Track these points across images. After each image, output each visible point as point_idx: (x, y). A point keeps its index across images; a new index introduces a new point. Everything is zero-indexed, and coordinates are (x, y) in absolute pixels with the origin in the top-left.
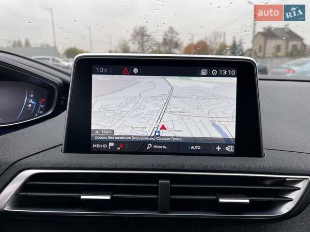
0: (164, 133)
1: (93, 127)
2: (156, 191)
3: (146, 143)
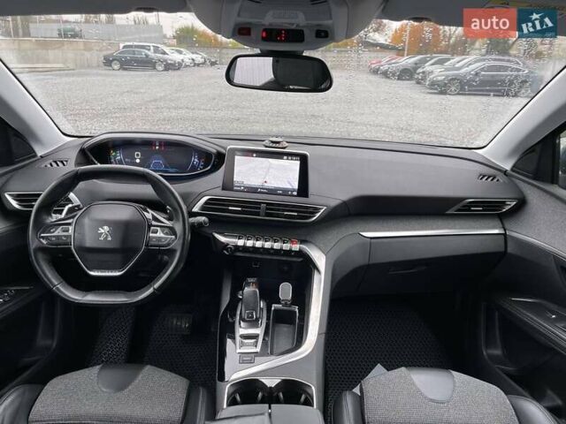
0: (266, 185)
1: (235, 179)
2: (260, 208)
3: (257, 189)
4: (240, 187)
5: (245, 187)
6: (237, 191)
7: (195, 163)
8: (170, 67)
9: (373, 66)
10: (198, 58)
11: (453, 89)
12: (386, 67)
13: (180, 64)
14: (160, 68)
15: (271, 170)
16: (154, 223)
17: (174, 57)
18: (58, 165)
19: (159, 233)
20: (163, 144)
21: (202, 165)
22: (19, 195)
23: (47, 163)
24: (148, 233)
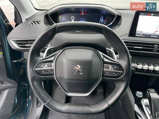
0: (157, 33)
1: (137, 30)
2: (153, 47)
3: (151, 35)
4: (140, 34)
6: (138, 37)
7: (102, 21)
16: (105, 60)
18: (36, 24)
19: (111, 68)
20: (86, 12)
21: (105, 23)
22: (17, 41)
23: (30, 23)
24: (103, 68)
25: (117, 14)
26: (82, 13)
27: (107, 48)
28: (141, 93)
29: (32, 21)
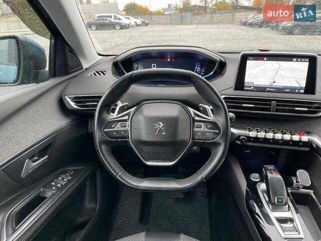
1: (245, 81)
2: (270, 105)
3: (266, 88)
4: (250, 87)
5: (255, 87)
6: (247, 90)
7: (198, 71)
8: (123, 27)
9: (243, 20)
10: (139, 21)
11: (297, 31)
12: (252, 21)
13: (129, 25)
14: (118, 28)
15: (280, 72)
16: (197, 118)
17: (125, 21)
18: (100, 74)
19: (203, 128)
20: (173, 57)
21: (203, 72)
22: (75, 98)
23: (92, 73)
24: (193, 128)
25: (219, 60)
26: (168, 58)
27: (200, 104)
28: (257, 175)
29: (94, 72)
